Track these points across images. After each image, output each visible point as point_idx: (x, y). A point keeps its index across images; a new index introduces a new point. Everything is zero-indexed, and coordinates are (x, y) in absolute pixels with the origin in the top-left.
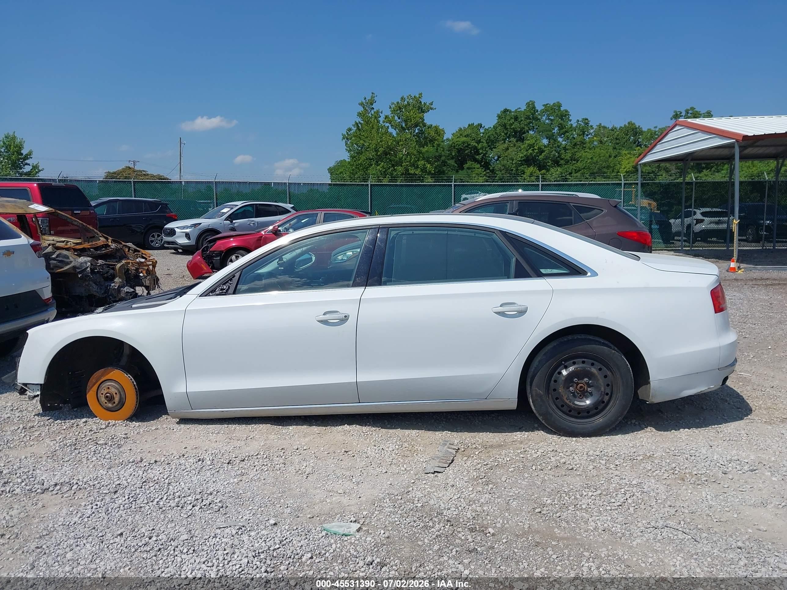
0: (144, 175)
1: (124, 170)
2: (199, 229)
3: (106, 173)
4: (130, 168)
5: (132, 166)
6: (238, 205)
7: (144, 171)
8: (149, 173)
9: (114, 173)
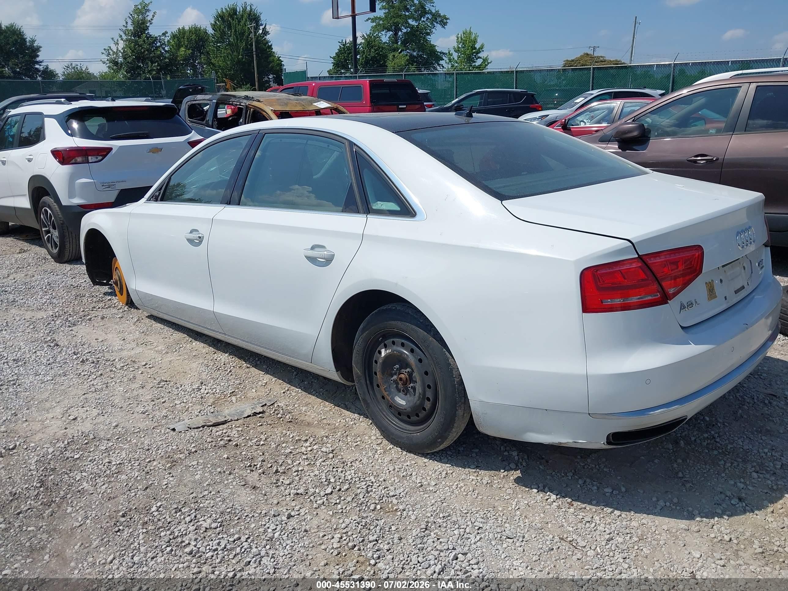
0: (602, 61)
1: (582, 56)
2: (546, 121)
3: (565, 61)
4: (587, 54)
5: (590, 52)
6: (593, 94)
7: (602, 57)
8: (607, 59)
9: (573, 61)
